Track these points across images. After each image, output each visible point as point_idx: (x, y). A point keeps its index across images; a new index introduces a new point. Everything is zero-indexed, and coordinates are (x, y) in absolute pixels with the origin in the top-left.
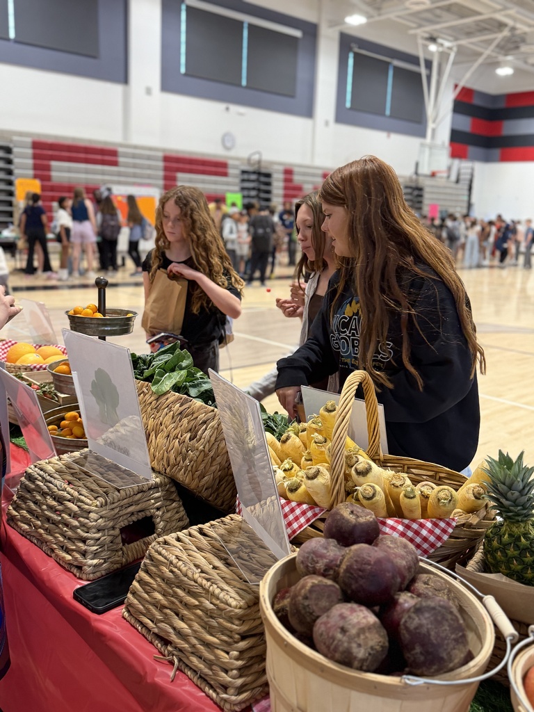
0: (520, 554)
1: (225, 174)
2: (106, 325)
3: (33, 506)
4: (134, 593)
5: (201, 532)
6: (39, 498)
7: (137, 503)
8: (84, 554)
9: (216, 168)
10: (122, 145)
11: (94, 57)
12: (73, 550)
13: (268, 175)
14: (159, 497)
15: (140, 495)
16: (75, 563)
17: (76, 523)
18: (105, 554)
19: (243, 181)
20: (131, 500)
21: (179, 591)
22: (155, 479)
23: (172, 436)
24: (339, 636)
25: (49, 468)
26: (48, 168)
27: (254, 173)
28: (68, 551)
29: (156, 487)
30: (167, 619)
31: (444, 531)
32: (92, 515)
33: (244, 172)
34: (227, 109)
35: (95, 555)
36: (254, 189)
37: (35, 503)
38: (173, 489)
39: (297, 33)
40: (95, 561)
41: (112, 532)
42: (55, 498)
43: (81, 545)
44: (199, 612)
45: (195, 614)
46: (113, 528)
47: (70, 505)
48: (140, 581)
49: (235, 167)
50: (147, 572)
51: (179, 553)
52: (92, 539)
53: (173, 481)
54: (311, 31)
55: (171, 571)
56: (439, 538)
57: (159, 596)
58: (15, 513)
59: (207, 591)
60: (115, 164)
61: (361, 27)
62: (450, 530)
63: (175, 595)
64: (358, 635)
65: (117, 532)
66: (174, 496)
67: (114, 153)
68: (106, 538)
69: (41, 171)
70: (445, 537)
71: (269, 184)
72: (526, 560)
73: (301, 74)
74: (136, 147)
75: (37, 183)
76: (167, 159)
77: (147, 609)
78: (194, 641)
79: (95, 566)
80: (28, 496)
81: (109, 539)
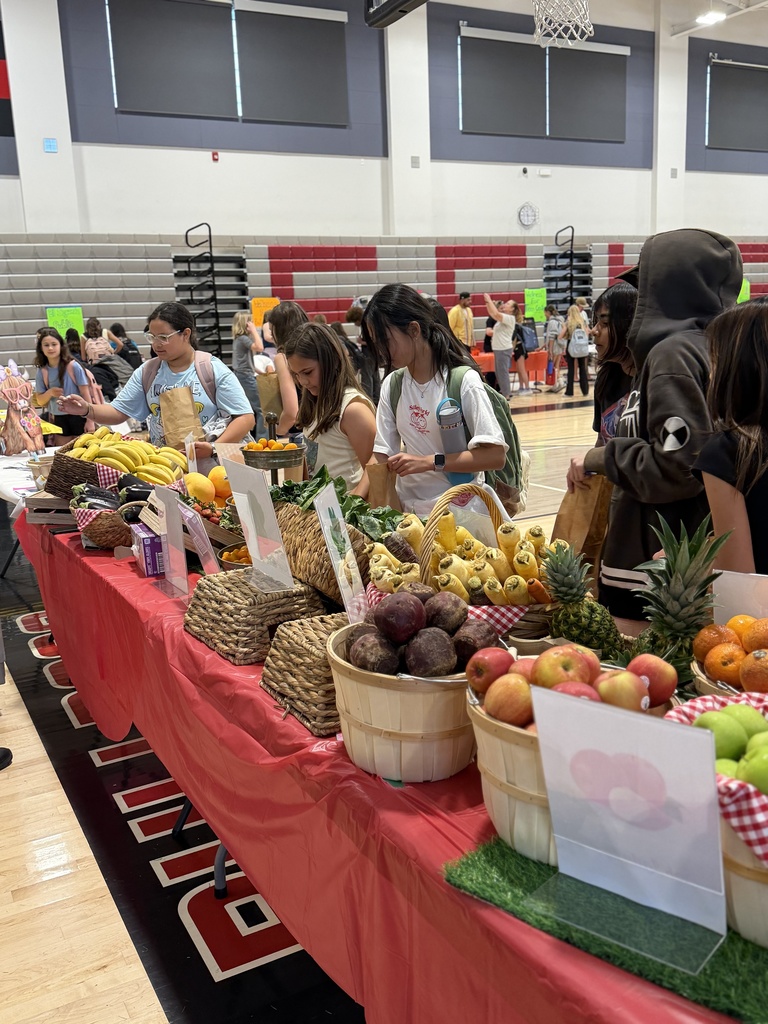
0: (568, 629)
1: (523, 264)
2: (274, 458)
3: (202, 610)
4: (268, 666)
5: (322, 621)
6: (206, 603)
7: (283, 605)
8: (237, 643)
9: (509, 255)
10: (381, 241)
11: (344, 127)
12: (230, 642)
13: (586, 258)
14: (304, 604)
15: (285, 600)
16: (231, 652)
17: (232, 619)
18: (255, 645)
19: (548, 268)
20: (277, 602)
21: (293, 656)
22: (298, 587)
23: (313, 549)
24: (360, 649)
25: (216, 580)
26: (290, 281)
27: (564, 256)
28: (225, 642)
29: (300, 595)
30: (285, 680)
31: (516, 615)
32: (243, 612)
33: (548, 256)
34: (525, 171)
35: (246, 645)
36: (564, 278)
37: (204, 608)
38: (317, 598)
39: (625, 51)
40: (246, 650)
41: (260, 628)
42: (217, 601)
43: (234, 636)
44: (303, 668)
45: (301, 670)
46: (262, 624)
47: (228, 605)
48: (272, 656)
49: (537, 251)
50: (275, 648)
51: (296, 630)
52: (243, 631)
53: (317, 591)
54: (645, 44)
55: (289, 643)
56: (510, 620)
57: (281, 663)
58: (189, 618)
59: (308, 650)
60: (373, 266)
61: (718, 27)
62: (522, 615)
63: (291, 660)
64: (372, 648)
65: (265, 628)
66: (318, 604)
67: (371, 252)
68: (255, 632)
69: (281, 285)
70: (516, 620)
71: (587, 270)
72: (573, 633)
73: (632, 108)
74: (400, 241)
75: (277, 301)
76: (440, 252)
77: (274, 675)
78: (299, 689)
79: (246, 654)
80: (198, 602)
81: (257, 633)
